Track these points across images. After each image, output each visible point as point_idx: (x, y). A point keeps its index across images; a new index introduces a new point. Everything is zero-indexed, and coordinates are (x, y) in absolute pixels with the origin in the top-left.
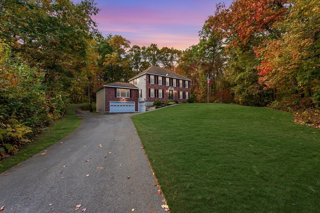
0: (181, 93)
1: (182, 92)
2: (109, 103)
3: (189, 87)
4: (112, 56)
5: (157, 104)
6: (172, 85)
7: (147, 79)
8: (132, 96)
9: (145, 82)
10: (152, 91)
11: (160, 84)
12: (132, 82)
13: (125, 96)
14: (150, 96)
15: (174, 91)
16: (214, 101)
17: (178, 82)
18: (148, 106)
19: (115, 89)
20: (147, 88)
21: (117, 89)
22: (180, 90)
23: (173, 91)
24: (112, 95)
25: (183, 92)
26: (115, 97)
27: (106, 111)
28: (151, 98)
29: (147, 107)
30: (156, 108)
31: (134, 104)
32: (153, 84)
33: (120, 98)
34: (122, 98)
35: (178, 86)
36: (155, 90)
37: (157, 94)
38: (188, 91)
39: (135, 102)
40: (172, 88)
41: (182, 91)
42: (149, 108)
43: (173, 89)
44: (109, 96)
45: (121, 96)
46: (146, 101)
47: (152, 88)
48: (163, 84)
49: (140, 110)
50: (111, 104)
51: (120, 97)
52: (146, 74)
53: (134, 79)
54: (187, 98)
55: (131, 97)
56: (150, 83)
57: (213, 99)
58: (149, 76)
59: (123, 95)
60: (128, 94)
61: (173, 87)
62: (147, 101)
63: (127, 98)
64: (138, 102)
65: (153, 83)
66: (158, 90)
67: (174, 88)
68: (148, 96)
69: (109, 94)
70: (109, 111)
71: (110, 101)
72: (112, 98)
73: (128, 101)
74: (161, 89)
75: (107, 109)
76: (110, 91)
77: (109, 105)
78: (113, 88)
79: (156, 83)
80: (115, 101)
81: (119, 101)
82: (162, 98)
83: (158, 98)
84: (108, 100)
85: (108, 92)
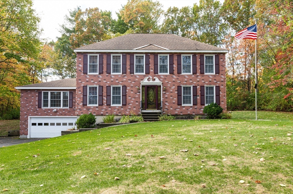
2: (26, 120)
3: (218, 72)
6: (157, 72)
7: (78, 66)
8: (74, 104)
11: (115, 72)
13: (59, 106)
14: (85, 104)
15: (162, 87)
17: (175, 62)
19: (40, 91)
20: (78, 84)
21: (43, 93)
22: (182, 81)
23: (157, 86)
24: (32, 105)
25: (194, 87)
26: (39, 108)
28: (89, 108)
32: (95, 76)
33: (49, 110)
34: (53, 110)
35: (176, 72)
36: (101, 88)
37: (105, 98)
38: (214, 84)
40: (154, 80)
41: (190, 84)
43: (157, 80)
44: (28, 106)
45: (51, 106)
47: (93, 84)
48: (125, 72)
50: (30, 121)
51: (49, 108)
52: (77, 53)
55: (71, 107)
56: (86, 73)
58: (83, 56)
59: (56, 102)
60: (65, 102)
61: (159, 76)
63: (64, 110)
66: (109, 88)
68: (81, 104)
69: (27, 103)
70: (27, 135)
71: (29, 117)
72: (32, 110)
73: (65, 115)
74: (120, 83)
75: (22, 131)
76: (30, 96)
77: (27, 123)
78: (36, 91)
79: (105, 70)
80: (38, 116)
81: (47, 115)
82: (122, 107)
83: (110, 106)
84: (26, 115)
85: (25, 98)
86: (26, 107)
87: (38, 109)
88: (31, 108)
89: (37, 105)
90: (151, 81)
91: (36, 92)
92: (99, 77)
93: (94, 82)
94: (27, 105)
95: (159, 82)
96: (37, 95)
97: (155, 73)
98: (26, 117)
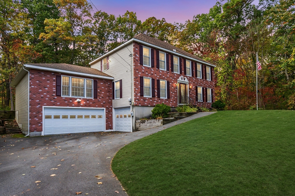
0: (200, 90)
1: (201, 88)
2: (40, 111)
3: (212, 80)
4: (59, 23)
5: (163, 112)
6: (185, 73)
7: (135, 55)
8: (98, 94)
9: (130, 61)
10: (147, 82)
11: (163, 68)
12: (97, 67)
13: (83, 95)
14: (142, 95)
15: (188, 86)
16: (249, 106)
17: (194, 68)
18: (139, 117)
19: (58, 75)
20: (136, 74)
21: (62, 77)
22: (198, 83)
23: (185, 84)
24: (48, 92)
25: (203, 88)
26: (57, 96)
27: (31, 131)
28: (145, 99)
29: (137, 119)
30: (165, 122)
31: (104, 113)
32: (149, 68)
33: (71, 99)
34: (76, 99)
35: (194, 75)
36: (153, 80)
37: (156, 91)
38: (211, 87)
39: (106, 108)
40: (184, 79)
41: (201, 86)
42: (143, 122)
43: (186, 80)
44: (42, 93)
45: (73, 95)
46: (133, 106)
47: (147, 76)
48: (168, 69)
49: (117, 126)
50: (45, 112)
51: (71, 96)
52: (134, 42)
53: (101, 60)
54: (210, 101)
55: (95, 97)
56: (141, 64)
57: (247, 103)
58: (139, 46)
59: (78, 90)
60: (89, 91)
61: (187, 77)
62: (136, 106)
63: (88, 100)
64: (112, 108)
65: (147, 64)
66: (158, 82)
67: (188, 79)
68: (139, 95)
69: (41, 89)
70: (41, 130)
71: (43, 107)
72: (47, 97)
73: (90, 106)
74: (165, 79)
75: (34, 126)
76: (44, 80)
77: (40, 115)
78: (53, 73)
79: (155, 64)
80: (56, 106)
81: (68, 105)
82: (167, 100)
83: (159, 98)
84: (39, 104)
85: (37, 82)
86: (39, 93)
87: (55, 97)
88: (46, 95)
89: (54, 92)
90: (183, 80)
91: (53, 75)
92: (152, 70)
93: (148, 74)
94: (40, 90)
95: (187, 82)
96: (54, 78)
97: (185, 74)
98: (40, 107)
